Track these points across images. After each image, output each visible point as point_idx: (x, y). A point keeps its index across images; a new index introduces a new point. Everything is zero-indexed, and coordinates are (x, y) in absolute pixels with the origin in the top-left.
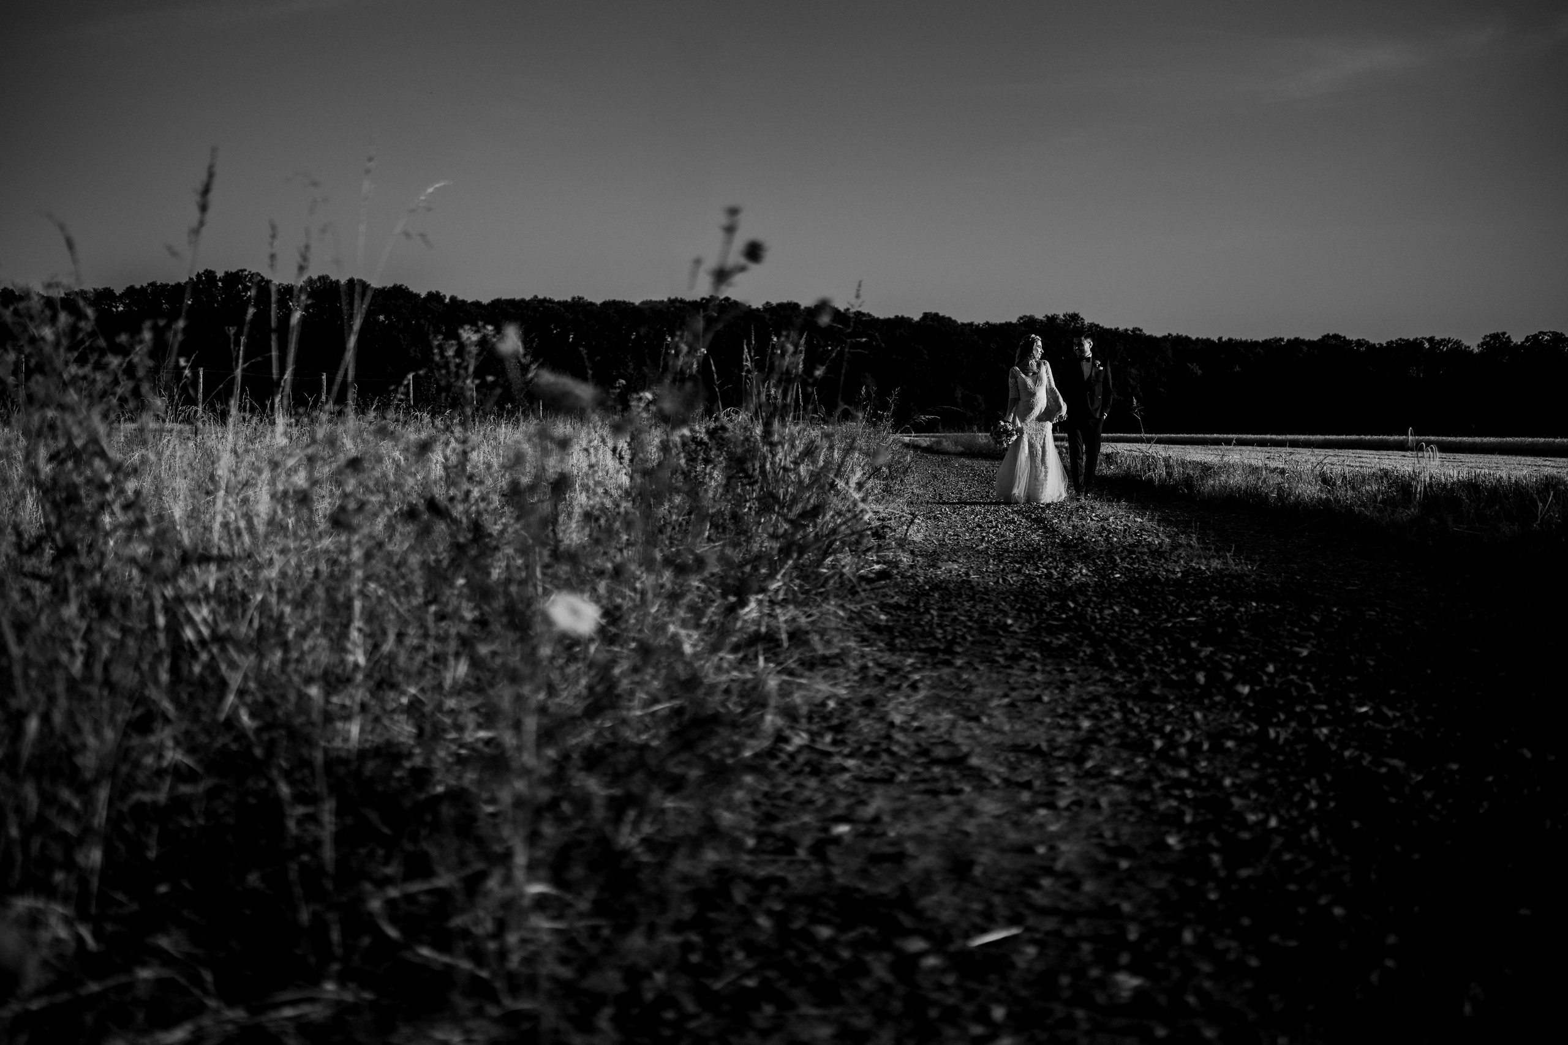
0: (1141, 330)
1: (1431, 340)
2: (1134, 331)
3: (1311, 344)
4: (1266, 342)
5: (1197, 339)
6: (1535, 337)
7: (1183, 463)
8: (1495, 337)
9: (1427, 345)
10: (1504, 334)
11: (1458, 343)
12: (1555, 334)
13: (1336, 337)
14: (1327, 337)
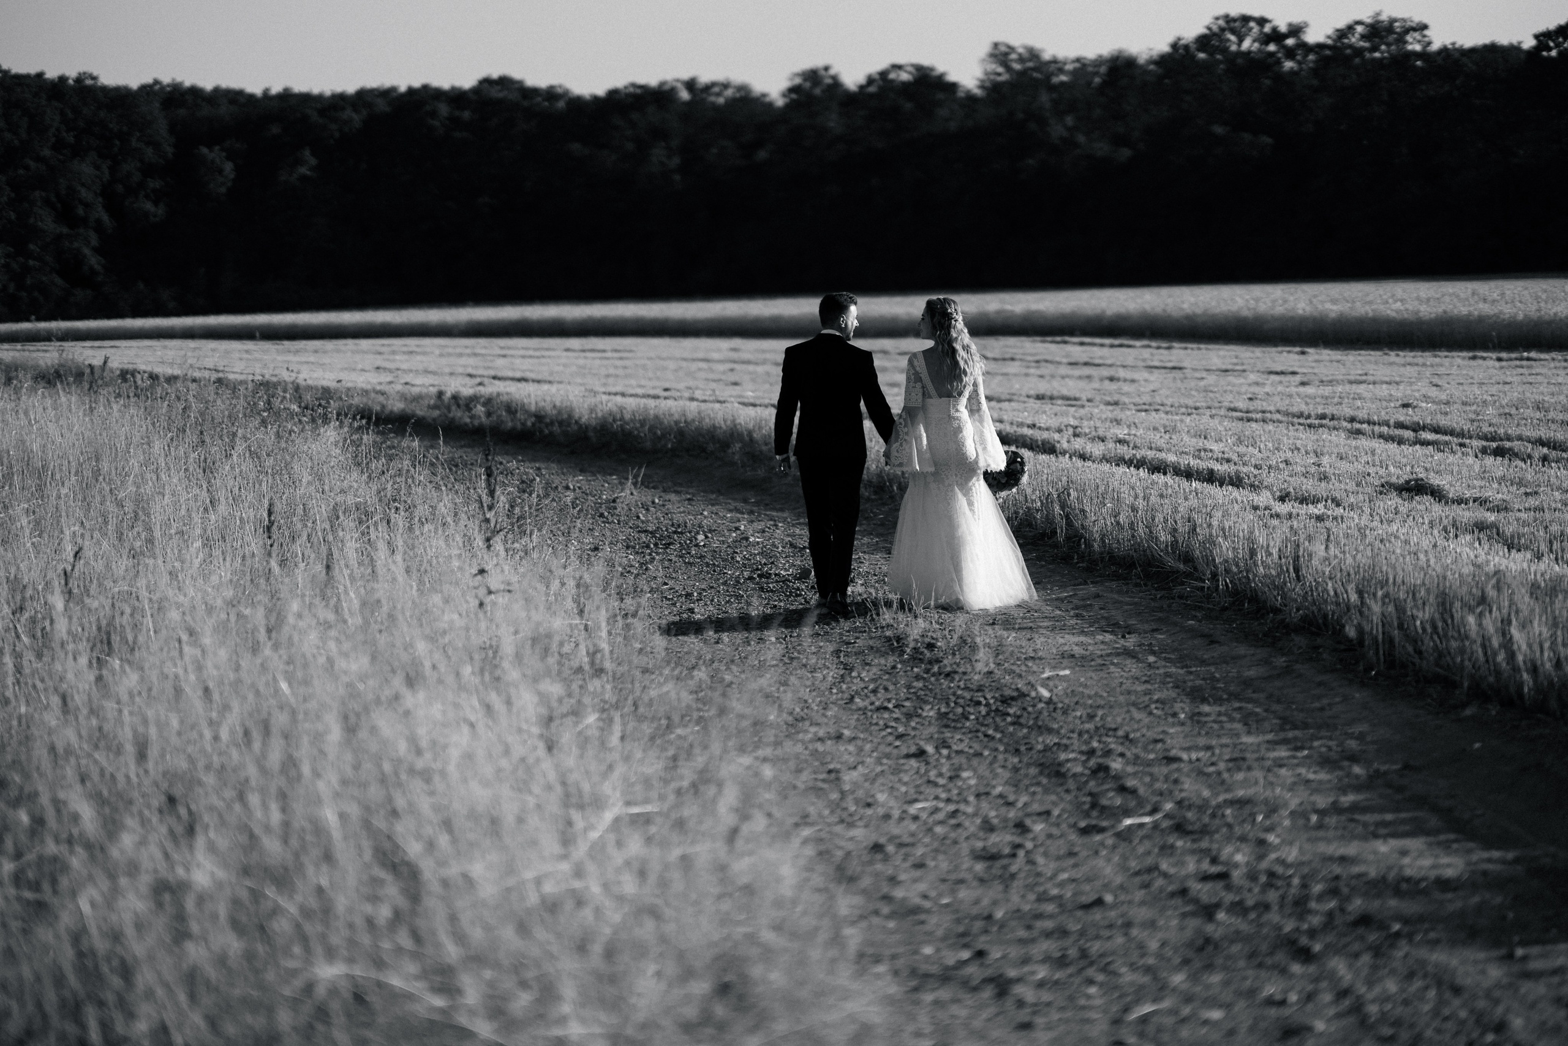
0: (94, 78)
1: (691, 85)
2: (79, 80)
3: (456, 97)
4: (362, 94)
5: (217, 90)
6: (883, 74)
7: (297, 388)
8: (812, 76)
9: (685, 95)
10: (826, 69)
11: (743, 89)
12: (919, 68)
13: (504, 82)
14: (487, 82)
